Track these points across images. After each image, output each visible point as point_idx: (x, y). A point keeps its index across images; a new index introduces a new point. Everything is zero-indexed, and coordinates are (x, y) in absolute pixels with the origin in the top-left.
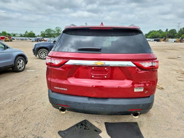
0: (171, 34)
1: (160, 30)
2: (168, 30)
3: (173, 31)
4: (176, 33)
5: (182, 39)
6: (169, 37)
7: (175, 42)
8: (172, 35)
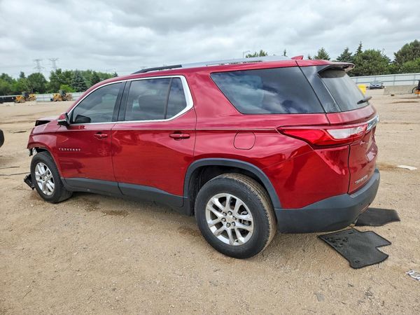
0: (35, 85)
1: (4, 74)
2: (26, 76)
3: (37, 78)
4: (45, 82)
5: (64, 92)
6: (35, 91)
7: (52, 100)
8: (40, 86)
